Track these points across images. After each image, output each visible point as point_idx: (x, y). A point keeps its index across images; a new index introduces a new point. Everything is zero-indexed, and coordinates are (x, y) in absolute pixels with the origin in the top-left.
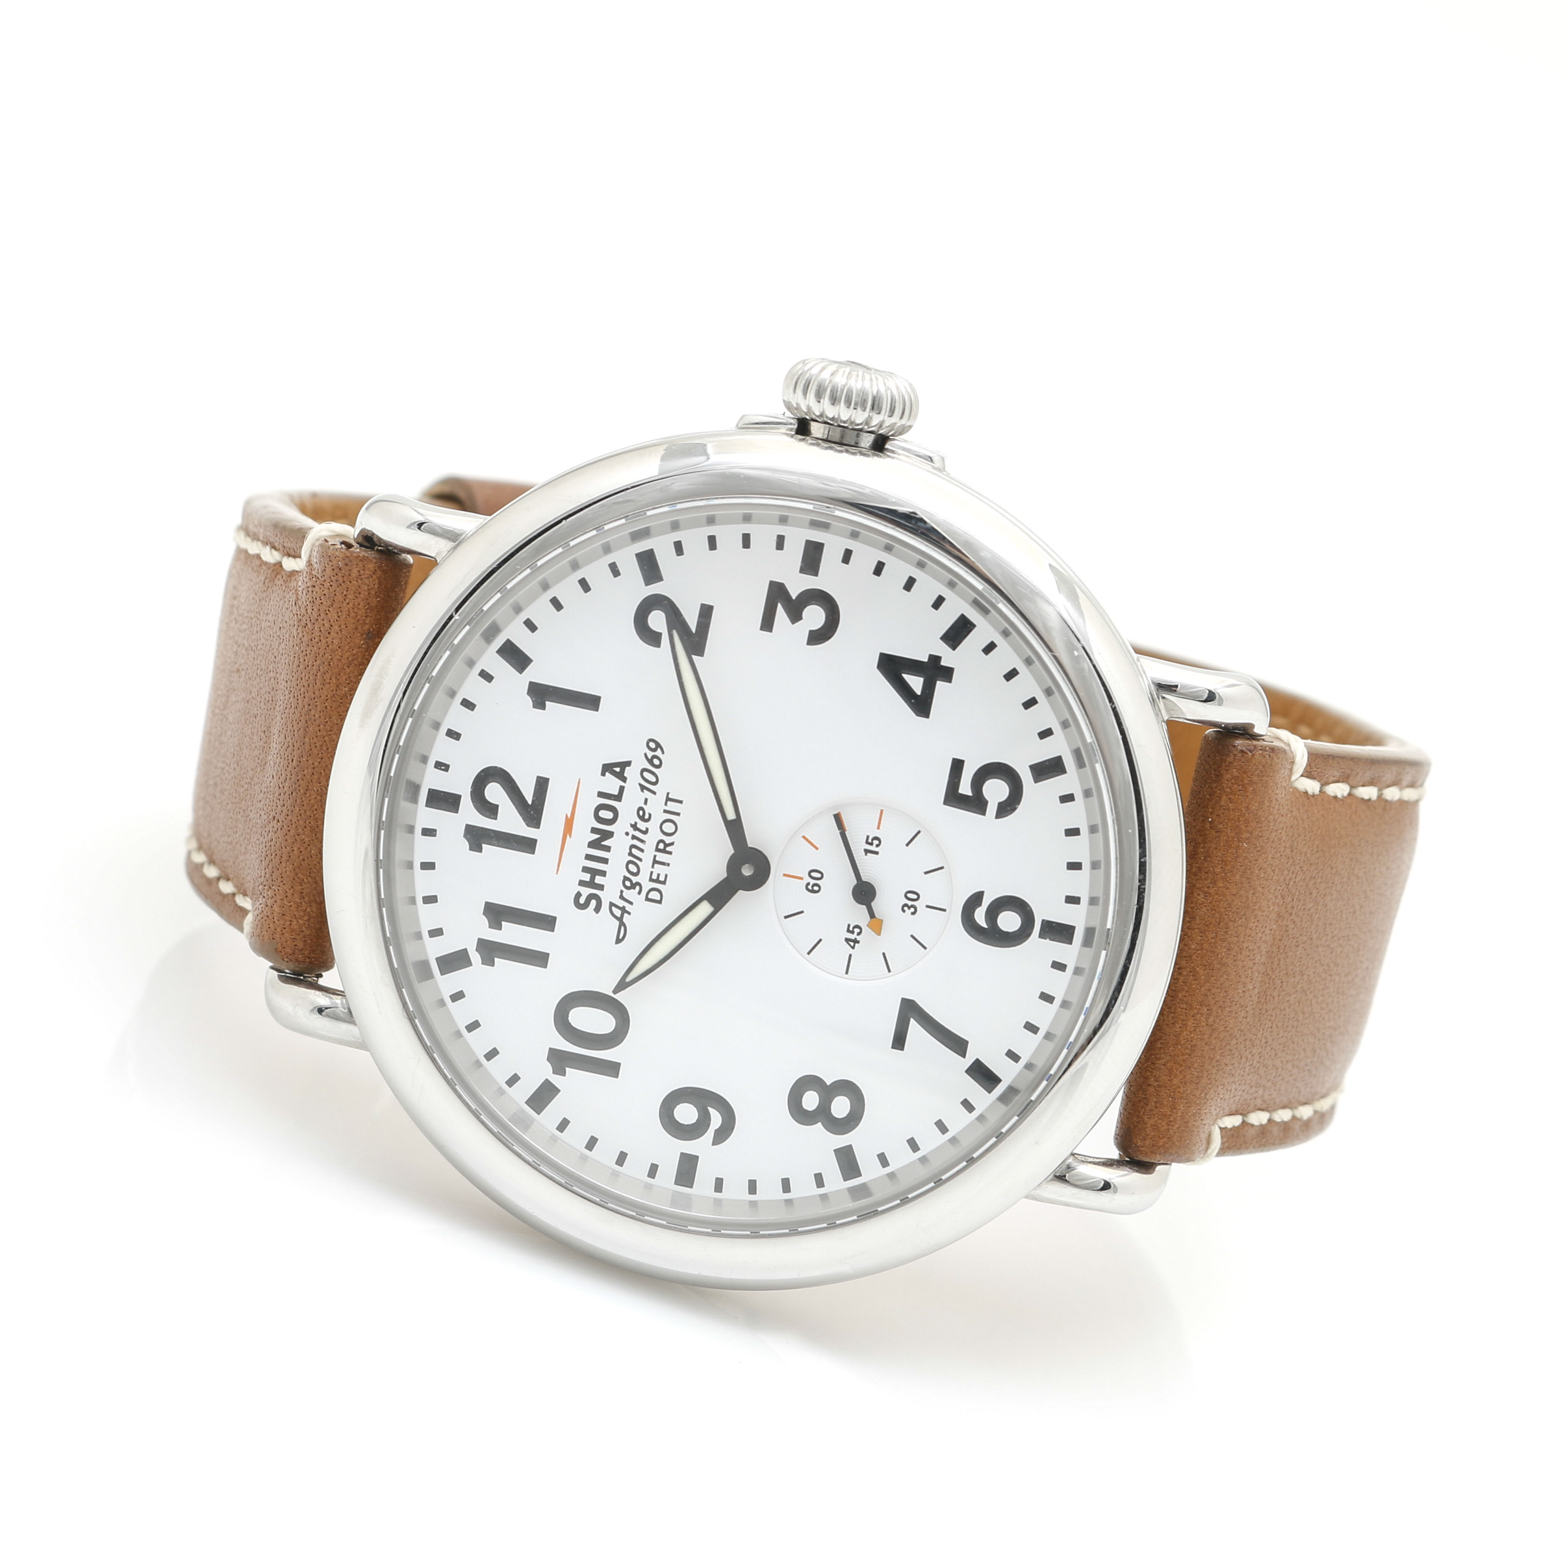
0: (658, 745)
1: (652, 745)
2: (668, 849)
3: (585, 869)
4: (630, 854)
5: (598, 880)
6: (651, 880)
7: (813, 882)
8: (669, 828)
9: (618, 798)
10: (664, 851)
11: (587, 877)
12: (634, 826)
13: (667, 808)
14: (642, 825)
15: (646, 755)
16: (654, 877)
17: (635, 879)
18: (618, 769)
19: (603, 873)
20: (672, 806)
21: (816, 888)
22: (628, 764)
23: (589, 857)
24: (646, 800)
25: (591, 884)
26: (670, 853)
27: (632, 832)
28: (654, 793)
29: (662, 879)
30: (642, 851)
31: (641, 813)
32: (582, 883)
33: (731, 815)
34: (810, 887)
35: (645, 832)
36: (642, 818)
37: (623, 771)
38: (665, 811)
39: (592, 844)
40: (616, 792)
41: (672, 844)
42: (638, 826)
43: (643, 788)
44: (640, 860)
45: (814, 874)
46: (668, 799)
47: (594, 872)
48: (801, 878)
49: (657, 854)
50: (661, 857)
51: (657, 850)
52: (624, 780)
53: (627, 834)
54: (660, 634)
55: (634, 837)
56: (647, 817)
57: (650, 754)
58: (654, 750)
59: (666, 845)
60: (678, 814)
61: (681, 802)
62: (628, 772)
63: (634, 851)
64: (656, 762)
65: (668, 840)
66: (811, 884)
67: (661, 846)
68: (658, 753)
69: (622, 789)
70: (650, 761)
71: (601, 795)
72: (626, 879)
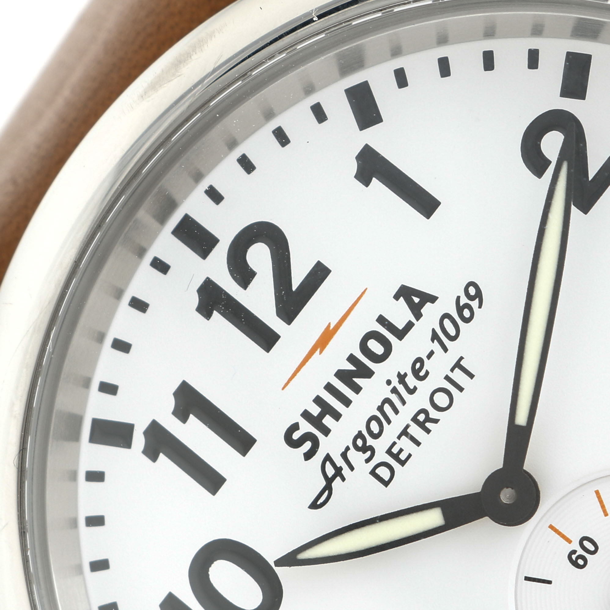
0: (479, 295)
1: (472, 291)
2: (428, 425)
3: (318, 400)
4: (380, 409)
5: (328, 421)
6: (389, 452)
7: (580, 552)
8: (441, 400)
9: (401, 334)
10: (421, 425)
11: (315, 410)
12: (402, 378)
13: (451, 375)
14: (411, 381)
15: (458, 298)
16: (395, 450)
17: (370, 441)
18: (416, 300)
19: (337, 416)
20: (458, 376)
21: (581, 562)
22: (433, 299)
23: (329, 388)
24: (431, 355)
25: (316, 421)
26: (428, 431)
27: (395, 382)
28: (445, 350)
29: (403, 457)
30: (396, 411)
31: (418, 365)
32: (306, 415)
33: (521, 419)
34: (574, 557)
35: (412, 391)
36: (416, 373)
37: (422, 304)
38: (447, 378)
39: (341, 375)
40: (400, 326)
41: (436, 421)
42: (407, 380)
43: (435, 337)
44: (389, 422)
45: (586, 544)
46: (458, 365)
47: (327, 409)
48: (570, 541)
49: (412, 424)
50: (415, 430)
51: (415, 419)
52: (418, 316)
53: (389, 382)
54: (549, 162)
55: (394, 391)
56: (422, 374)
57: (464, 300)
58: (472, 298)
59: (428, 419)
60: (461, 389)
61: (471, 376)
62: (428, 309)
63: (387, 408)
64: (466, 313)
65: (434, 413)
66: (577, 554)
67: (422, 417)
68: (475, 304)
69: (410, 326)
70: (460, 309)
71: (381, 320)
72: (360, 435)
